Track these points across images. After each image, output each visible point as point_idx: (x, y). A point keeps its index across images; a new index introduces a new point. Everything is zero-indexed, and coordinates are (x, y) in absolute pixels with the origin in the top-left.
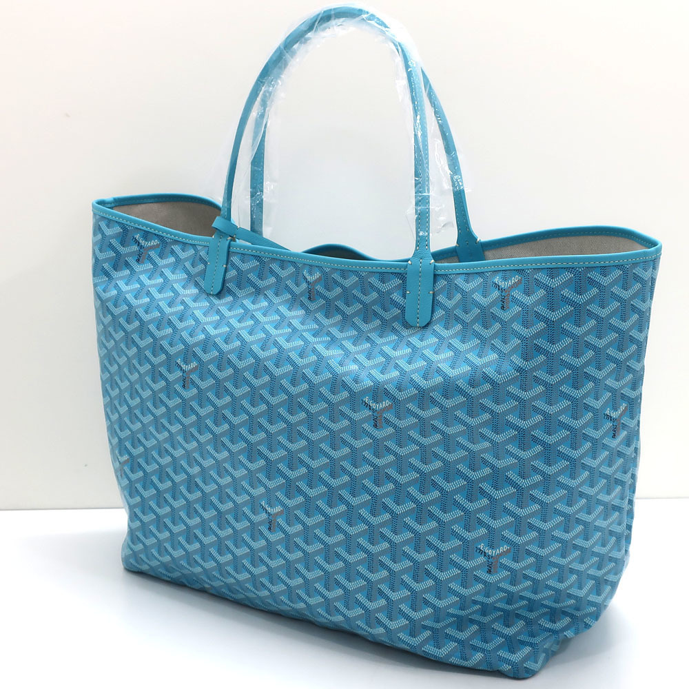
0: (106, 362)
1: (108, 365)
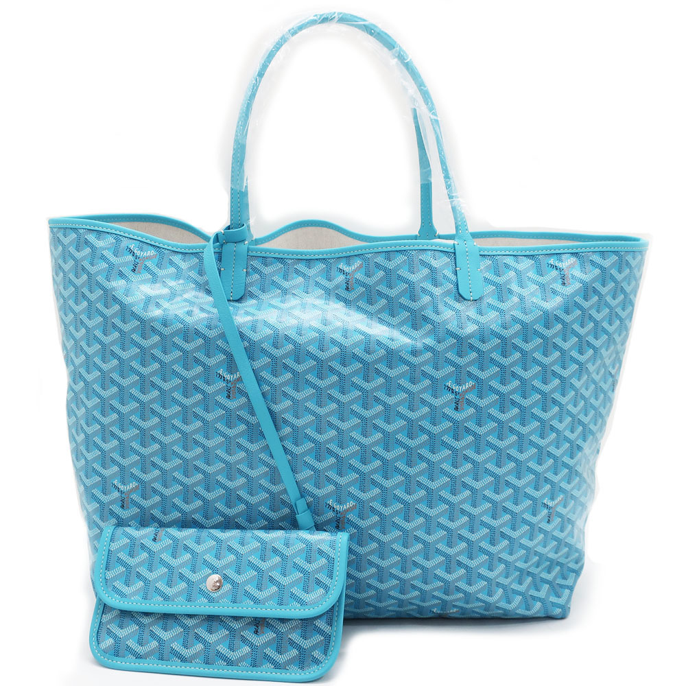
0: (73, 405)
1: (75, 409)
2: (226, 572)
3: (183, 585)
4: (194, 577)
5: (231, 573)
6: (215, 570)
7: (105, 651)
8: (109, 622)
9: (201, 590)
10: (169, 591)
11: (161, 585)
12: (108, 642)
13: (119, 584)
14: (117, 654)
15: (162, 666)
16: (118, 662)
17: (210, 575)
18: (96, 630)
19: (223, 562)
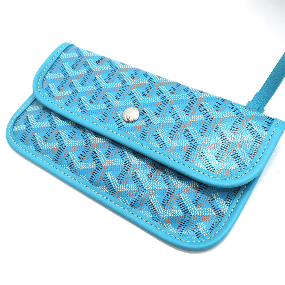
2: (146, 110)
3: (103, 106)
4: (115, 103)
5: (150, 112)
6: (136, 104)
7: (15, 134)
8: (31, 113)
9: (116, 117)
10: (89, 106)
11: (85, 100)
12: (22, 127)
13: (53, 87)
14: (23, 140)
15: (53, 166)
16: (21, 146)
17: (130, 106)
18: (18, 114)
19: (148, 100)
